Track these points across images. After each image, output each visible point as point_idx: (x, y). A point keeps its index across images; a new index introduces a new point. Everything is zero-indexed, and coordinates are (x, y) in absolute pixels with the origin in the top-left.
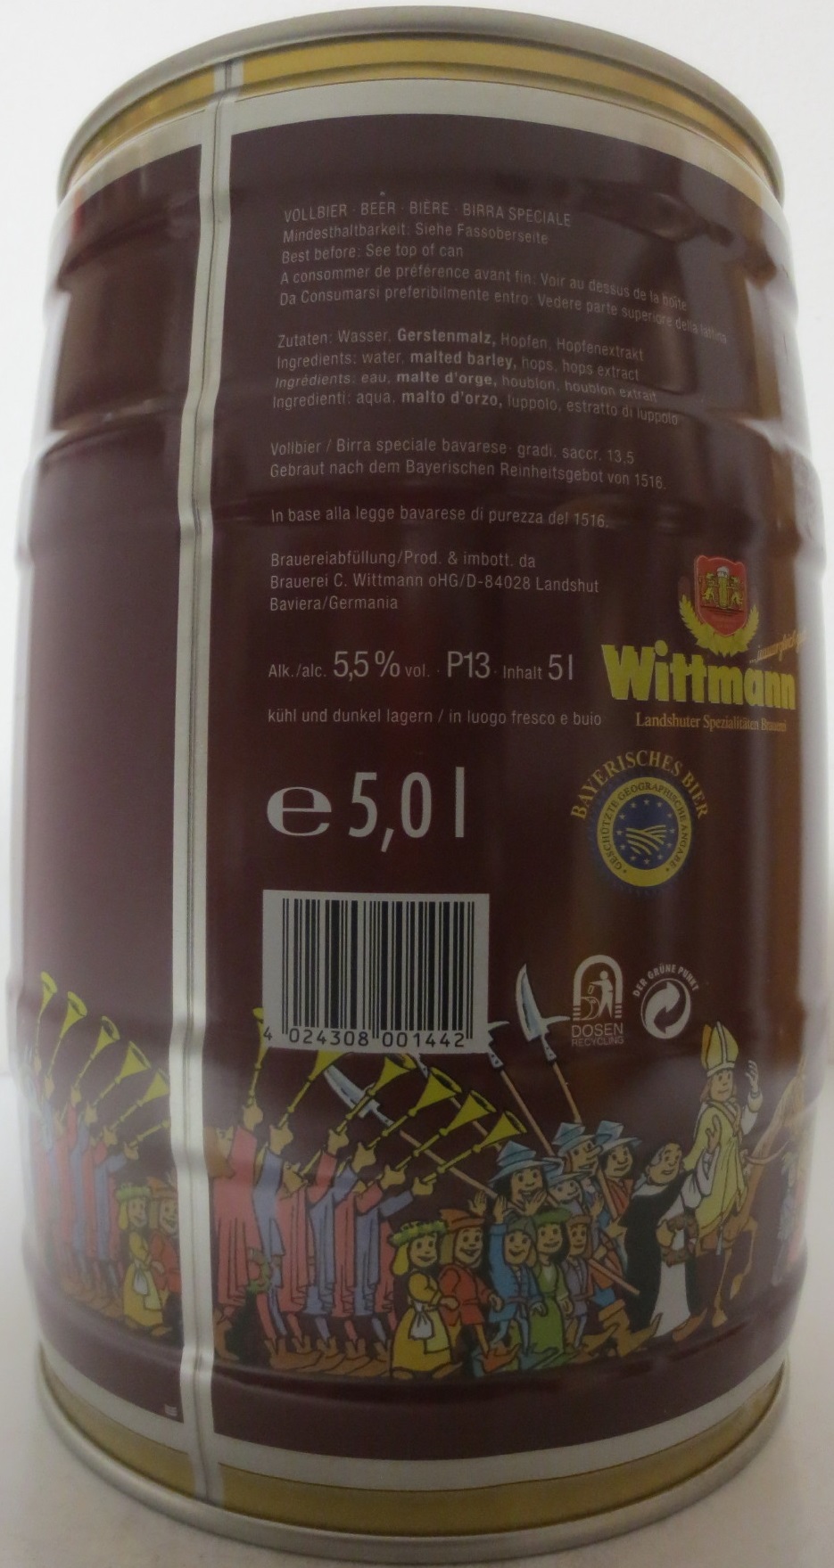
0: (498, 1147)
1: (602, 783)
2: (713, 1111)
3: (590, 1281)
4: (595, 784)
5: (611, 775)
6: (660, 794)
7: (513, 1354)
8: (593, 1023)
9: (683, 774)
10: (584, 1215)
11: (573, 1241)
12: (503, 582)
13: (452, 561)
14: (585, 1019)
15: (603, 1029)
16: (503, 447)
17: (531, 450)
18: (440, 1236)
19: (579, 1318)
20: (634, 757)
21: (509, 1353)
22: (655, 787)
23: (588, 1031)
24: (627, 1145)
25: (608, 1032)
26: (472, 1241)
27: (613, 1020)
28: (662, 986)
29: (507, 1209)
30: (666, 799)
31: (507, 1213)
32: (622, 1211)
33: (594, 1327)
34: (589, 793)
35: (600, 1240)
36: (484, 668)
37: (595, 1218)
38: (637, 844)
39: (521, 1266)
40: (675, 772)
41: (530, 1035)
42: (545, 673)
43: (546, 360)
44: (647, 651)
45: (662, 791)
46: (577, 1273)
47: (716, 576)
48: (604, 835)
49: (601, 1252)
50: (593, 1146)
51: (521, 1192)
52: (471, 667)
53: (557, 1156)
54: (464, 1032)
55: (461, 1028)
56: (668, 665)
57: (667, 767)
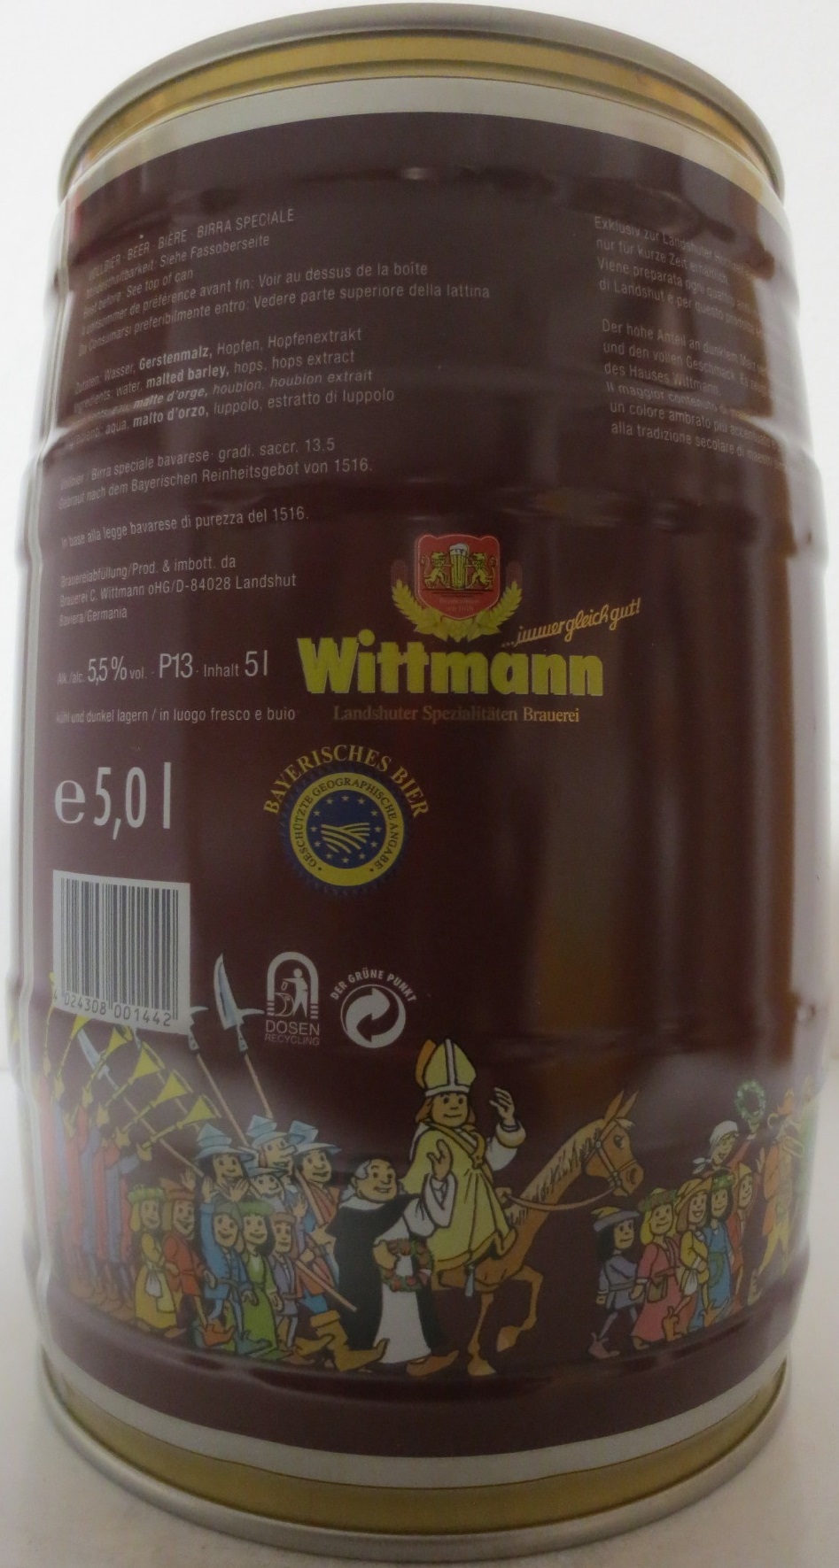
0: (198, 1128)
1: (295, 779)
2: (436, 1135)
3: (298, 1285)
4: (288, 779)
5: (305, 770)
6: (363, 791)
7: (230, 1334)
8: (288, 1020)
9: (392, 769)
10: (287, 1213)
11: (278, 1238)
12: (206, 585)
13: (166, 569)
14: (280, 1015)
15: (298, 1027)
16: (206, 454)
17: (231, 453)
18: (162, 1203)
19: (290, 1317)
20: (332, 752)
21: (226, 1332)
22: (356, 782)
23: (282, 1027)
24: (322, 1150)
25: (303, 1031)
26: (185, 1213)
27: (309, 1020)
28: (368, 992)
29: (215, 1190)
30: (367, 794)
31: (214, 1194)
32: (330, 1220)
33: (306, 1331)
34: (281, 788)
35: (306, 1243)
36: (188, 668)
37: (299, 1220)
38: (335, 842)
39: (231, 1249)
40: (382, 767)
41: (226, 1024)
42: (241, 671)
43: (256, 361)
44: (349, 644)
45: (365, 788)
46: (284, 1271)
47: (448, 554)
48: (297, 831)
49: (308, 1256)
50: (286, 1145)
51: (223, 1176)
52: (177, 668)
53: (251, 1148)
54: (171, 1012)
55: (169, 1009)
56: (375, 654)
57: (371, 762)
